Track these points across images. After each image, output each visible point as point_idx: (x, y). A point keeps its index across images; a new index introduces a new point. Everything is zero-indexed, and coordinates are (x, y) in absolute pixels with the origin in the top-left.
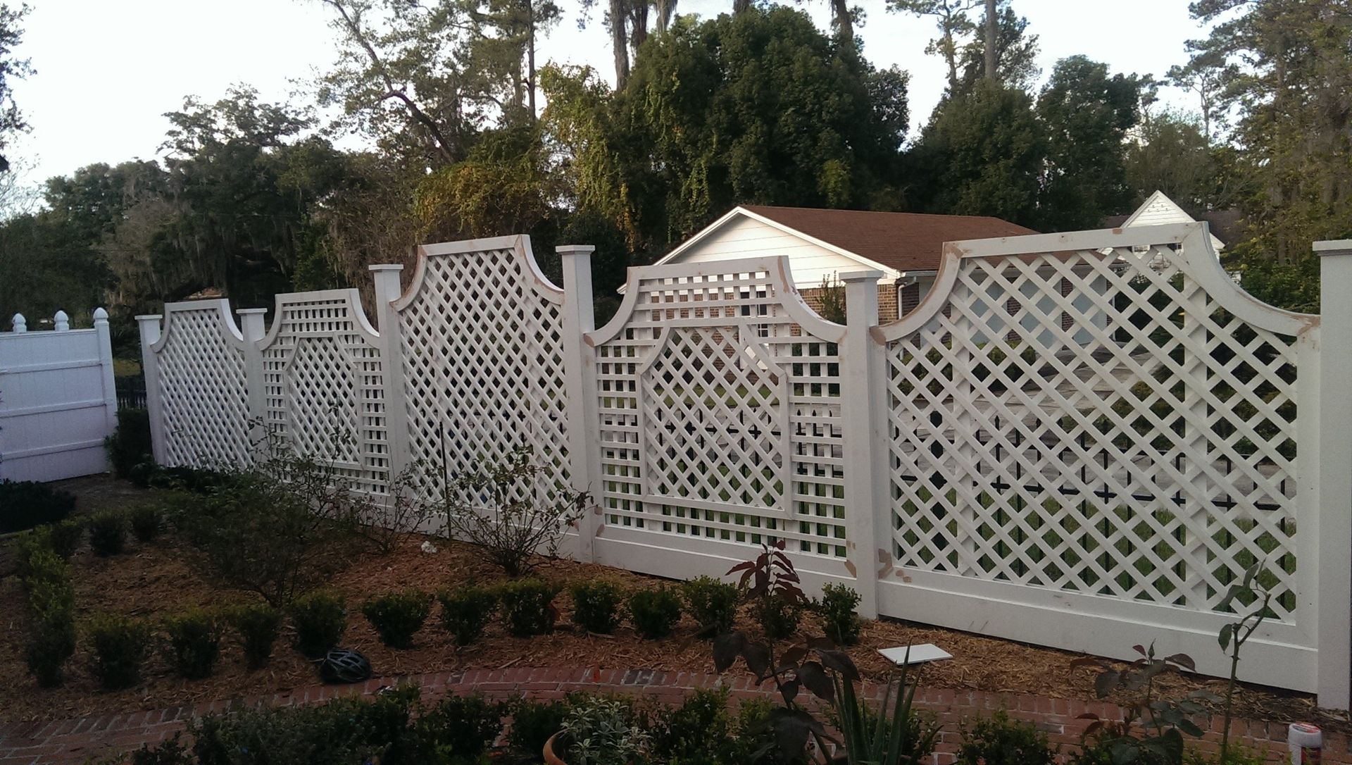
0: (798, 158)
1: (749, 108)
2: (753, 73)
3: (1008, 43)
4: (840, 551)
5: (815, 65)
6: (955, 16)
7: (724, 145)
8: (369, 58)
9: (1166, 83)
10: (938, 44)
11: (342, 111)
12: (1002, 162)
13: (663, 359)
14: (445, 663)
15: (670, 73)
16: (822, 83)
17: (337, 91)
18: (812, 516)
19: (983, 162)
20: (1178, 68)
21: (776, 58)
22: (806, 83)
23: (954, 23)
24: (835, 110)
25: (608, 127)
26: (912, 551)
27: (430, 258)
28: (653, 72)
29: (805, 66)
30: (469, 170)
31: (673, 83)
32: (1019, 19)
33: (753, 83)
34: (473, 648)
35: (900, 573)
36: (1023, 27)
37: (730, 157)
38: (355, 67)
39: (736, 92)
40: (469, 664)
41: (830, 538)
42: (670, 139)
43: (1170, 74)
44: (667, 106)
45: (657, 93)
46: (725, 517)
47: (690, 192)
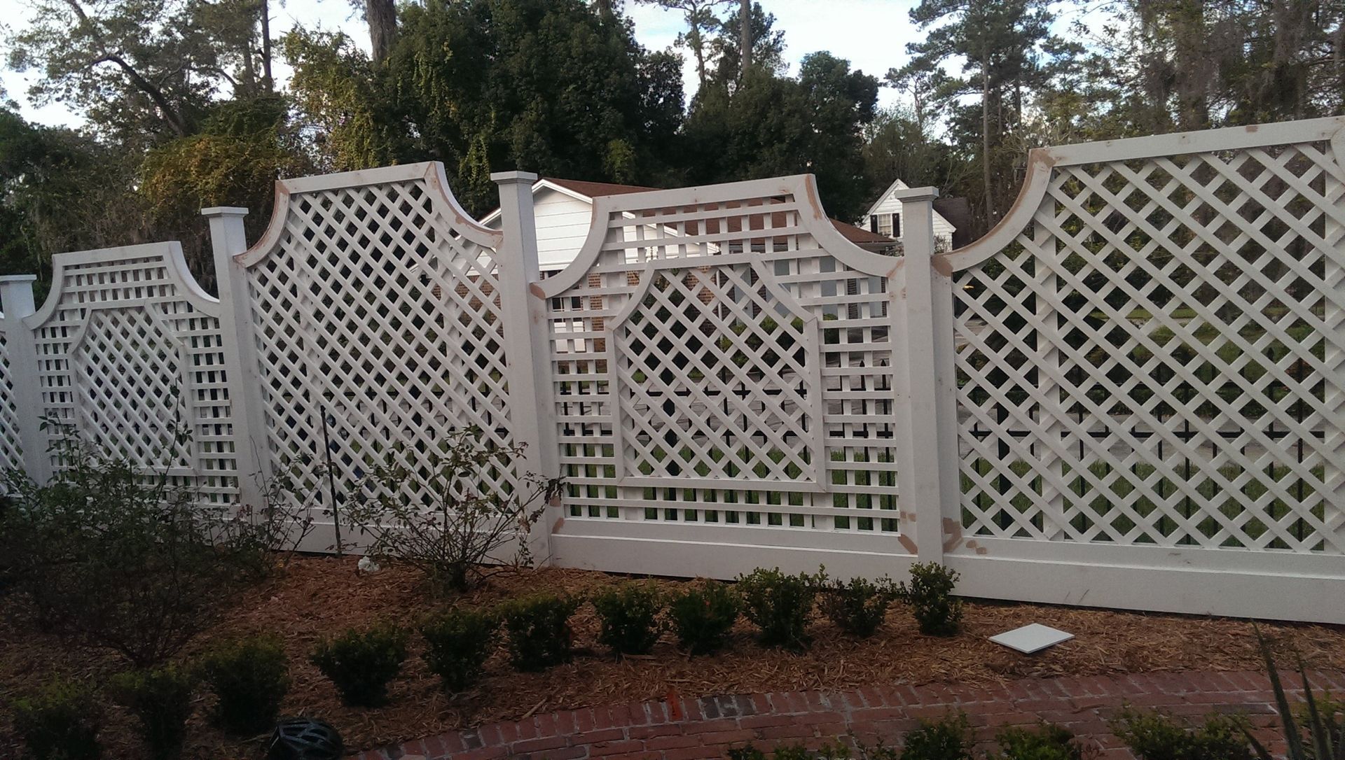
0: (581, 136)
1: (527, 83)
2: (530, 47)
3: (757, 37)
4: (890, 525)
5: (594, 42)
6: (701, 11)
7: (503, 122)
8: (74, 15)
9: (885, 85)
10: (687, 38)
11: (44, 75)
12: (777, 146)
13: (644, 310)
14: (442, 719)
15: (441, 43)
16: (601, 61)
17: (32, 51)
18: (851, 486)
19: (758, 145)
20: (895, 70)
21: (552, 33)
22: (585, 61)
23: (701, 19)
24: (616, 89)
25: (371, 99)
26: (985, 517)
27: (293, 197)
28: (421, 41)
29: (583, 41)
30: (203, 143)
31: (445, 54)
32: (767, 15)
33: (531, 57)
34: (474, 694)
35: (971, 545)
36: (770, 24)
37: (510, 133)
38: (55, 25)
39: (514, 65)
40: (478, 717)
41: (876, 510)
42: (443, 113)
43: (888, 76)
44: (439, 76)
45: (427, 63)
46: (731, 496)
47: (469, 170)
